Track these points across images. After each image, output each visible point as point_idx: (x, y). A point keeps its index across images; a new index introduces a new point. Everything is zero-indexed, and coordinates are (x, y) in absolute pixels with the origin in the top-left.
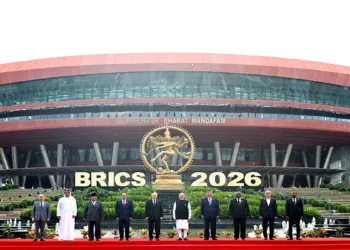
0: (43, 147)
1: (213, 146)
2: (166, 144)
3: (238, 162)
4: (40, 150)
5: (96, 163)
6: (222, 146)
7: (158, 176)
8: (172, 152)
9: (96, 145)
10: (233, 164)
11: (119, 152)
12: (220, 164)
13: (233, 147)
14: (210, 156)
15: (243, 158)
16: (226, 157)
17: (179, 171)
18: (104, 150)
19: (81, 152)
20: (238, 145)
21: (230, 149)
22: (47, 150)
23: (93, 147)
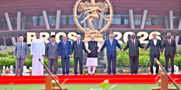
0: (7, 15)
1: (128, 13)
2: (92, 9)
3: (146, 26)
4: (4, 17)
5: (45, 27)
6: (134, 13)
7: (86, 35)
8: (96, 15)
9: (44, 13)
10: (142, 27)
11: (61, 19)
12: (133, 28)
13: (142, 13)
14: (126, 22)
15: (149, 23)
16: (138, 23)
17: (102, 31)
18: (50, 17)
19: (34, 18)
20: (146, 12)
21: (140, 16)
22: (10, 17)
23: (42, 15)
